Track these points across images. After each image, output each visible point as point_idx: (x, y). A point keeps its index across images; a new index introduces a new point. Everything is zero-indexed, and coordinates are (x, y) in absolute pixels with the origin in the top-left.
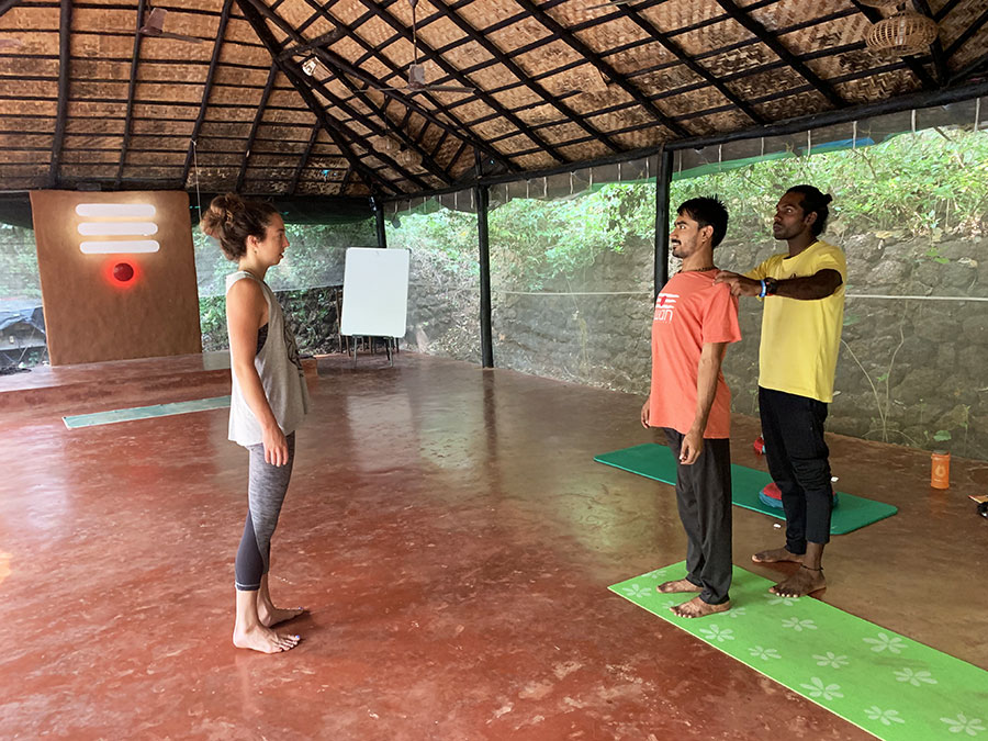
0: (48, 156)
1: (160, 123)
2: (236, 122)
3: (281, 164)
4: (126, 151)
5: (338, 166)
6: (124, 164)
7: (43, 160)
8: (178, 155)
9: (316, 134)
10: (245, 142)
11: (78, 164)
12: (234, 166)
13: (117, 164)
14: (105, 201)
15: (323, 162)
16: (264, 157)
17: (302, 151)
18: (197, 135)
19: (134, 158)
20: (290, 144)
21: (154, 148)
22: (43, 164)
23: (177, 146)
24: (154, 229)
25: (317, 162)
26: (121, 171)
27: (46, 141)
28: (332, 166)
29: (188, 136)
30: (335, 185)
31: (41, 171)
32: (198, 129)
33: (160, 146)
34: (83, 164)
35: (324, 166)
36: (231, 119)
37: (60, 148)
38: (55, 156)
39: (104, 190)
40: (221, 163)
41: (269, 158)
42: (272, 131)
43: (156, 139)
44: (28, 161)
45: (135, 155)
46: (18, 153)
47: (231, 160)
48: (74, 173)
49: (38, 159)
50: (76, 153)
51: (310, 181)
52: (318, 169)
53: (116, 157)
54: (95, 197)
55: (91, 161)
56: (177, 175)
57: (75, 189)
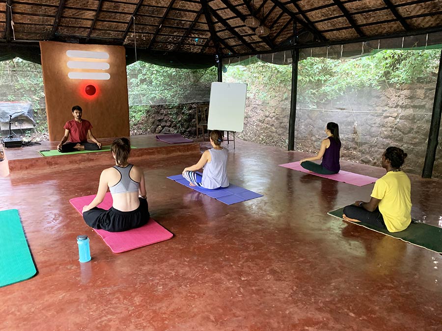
0: (52, 21)
1: (117, 4)
2: (158, 7)
3: (175, 34)
4: (96, 20)
5: (204, 37)
6: (93, 28)
7: (49, 23)
8: (123, 25)
9: (198, 17)
10: (160, 19)
11: (68, 26)
12: (151, 34)
13: (89, 28)
14: (81, 49)
15: (197, 34)
16: (167, 29)
17: (188, 27)
18: (136, 14)
19: (99, 25)
20: (183, 22)
21: (111, 20)
22: (49, 25)
23: (123, 20)
24: (108, 67)
25: (194, 34)
26: (91, 33)
27: (52, 11)
28: (201, 36)
29: (131, 14)
30: (199, 47)
31: (47, 29)
32: (137, 10)
33: (114, 18)
34: (71, 27)
35: (197, 36)
36: (156, 5)
37: (60, 16)
38: (57, 20)
39: (80, 43)
40: (144, 31)
41: (170, 29)
42: (176, 13)
43: (113, 14)
44: (41, 23)
45: (100, 23)
46: (36, 18)
47: (150, 30)
48: (65, 32)
49: (47, 22)
50: (68, 19)
51: (187, 44)
52: (193, 38)
53: (89, 24)
54: (75, 47)
55: (75, 25)
56: (120, 37)
57: (65, 41)
